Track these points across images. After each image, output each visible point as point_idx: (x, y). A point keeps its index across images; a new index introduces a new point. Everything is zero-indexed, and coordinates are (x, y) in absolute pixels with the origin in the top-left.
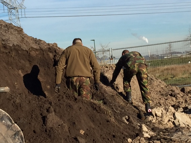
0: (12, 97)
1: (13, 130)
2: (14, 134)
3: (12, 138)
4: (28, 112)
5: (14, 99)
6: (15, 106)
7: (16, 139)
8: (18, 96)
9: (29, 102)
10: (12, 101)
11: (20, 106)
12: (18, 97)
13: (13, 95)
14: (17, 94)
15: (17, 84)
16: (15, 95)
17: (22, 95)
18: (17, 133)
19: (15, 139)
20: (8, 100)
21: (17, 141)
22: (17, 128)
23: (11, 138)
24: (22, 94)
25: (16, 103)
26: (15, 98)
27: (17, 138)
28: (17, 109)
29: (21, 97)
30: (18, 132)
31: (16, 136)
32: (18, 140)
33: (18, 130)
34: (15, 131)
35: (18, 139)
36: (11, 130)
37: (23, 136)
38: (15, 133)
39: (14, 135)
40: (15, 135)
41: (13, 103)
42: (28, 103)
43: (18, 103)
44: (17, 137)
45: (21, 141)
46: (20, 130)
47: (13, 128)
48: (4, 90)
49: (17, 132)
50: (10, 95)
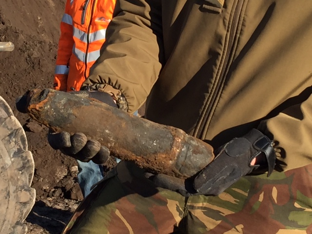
0: (27, 46)
1: (7, 127)
2: (8, 134)
3: (5, 140)
4: (51, 75)
5: (29, 50)
6: (29, 63)
7: (12, 143)
8: (36, 45)
9: (55, 58)
10: (26, 53)
11: (39, 64)
12: (36, 48)
13: (28, 43)
14: (35, 42)
15: (40, 19)
16: (32, 43)
17: (43, 44)
18: (14, 133)
19: (10, 143)
20: (20, 51)
21: (13, 146)
22: (15, 125)
23: (3, 140)
24: (45, 43)
25: (32, 57)
26: (31, 49)
27: (13, 141)
28: (33, 68)
29: (41, 48)
30: (17, 131)
31: (12, 137)
32: (16, 144)
33: (17, 128)
34: (12, 129)
35: (15, 142)
36: (4, 126)
37: (25, 136)
38: (10, 132)
39: (8, 136)
40: (10, 135)
41: (27, 57)
42: (53, 59)
43: (35, 58)
44: (14, 139)
45: (20, 146)
46: (21, 126)
47: (8, 125)
48: (4, 48)
49: (15, 131)
50: (24, 42)
